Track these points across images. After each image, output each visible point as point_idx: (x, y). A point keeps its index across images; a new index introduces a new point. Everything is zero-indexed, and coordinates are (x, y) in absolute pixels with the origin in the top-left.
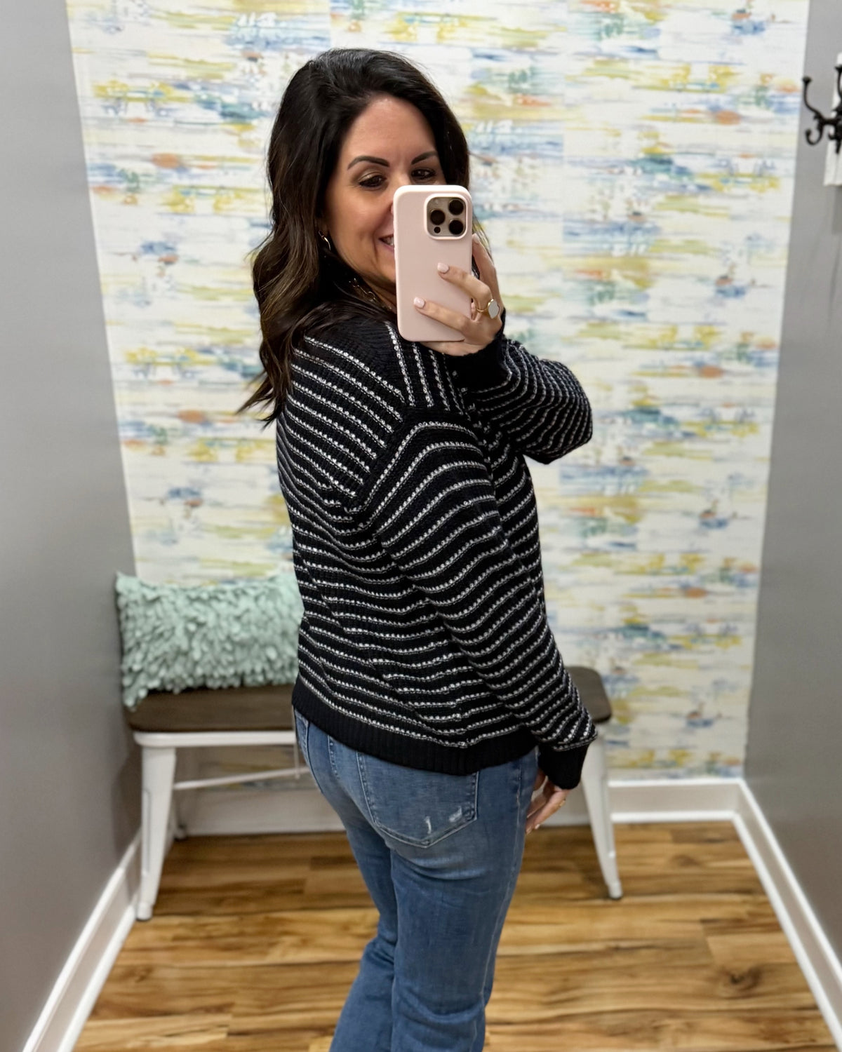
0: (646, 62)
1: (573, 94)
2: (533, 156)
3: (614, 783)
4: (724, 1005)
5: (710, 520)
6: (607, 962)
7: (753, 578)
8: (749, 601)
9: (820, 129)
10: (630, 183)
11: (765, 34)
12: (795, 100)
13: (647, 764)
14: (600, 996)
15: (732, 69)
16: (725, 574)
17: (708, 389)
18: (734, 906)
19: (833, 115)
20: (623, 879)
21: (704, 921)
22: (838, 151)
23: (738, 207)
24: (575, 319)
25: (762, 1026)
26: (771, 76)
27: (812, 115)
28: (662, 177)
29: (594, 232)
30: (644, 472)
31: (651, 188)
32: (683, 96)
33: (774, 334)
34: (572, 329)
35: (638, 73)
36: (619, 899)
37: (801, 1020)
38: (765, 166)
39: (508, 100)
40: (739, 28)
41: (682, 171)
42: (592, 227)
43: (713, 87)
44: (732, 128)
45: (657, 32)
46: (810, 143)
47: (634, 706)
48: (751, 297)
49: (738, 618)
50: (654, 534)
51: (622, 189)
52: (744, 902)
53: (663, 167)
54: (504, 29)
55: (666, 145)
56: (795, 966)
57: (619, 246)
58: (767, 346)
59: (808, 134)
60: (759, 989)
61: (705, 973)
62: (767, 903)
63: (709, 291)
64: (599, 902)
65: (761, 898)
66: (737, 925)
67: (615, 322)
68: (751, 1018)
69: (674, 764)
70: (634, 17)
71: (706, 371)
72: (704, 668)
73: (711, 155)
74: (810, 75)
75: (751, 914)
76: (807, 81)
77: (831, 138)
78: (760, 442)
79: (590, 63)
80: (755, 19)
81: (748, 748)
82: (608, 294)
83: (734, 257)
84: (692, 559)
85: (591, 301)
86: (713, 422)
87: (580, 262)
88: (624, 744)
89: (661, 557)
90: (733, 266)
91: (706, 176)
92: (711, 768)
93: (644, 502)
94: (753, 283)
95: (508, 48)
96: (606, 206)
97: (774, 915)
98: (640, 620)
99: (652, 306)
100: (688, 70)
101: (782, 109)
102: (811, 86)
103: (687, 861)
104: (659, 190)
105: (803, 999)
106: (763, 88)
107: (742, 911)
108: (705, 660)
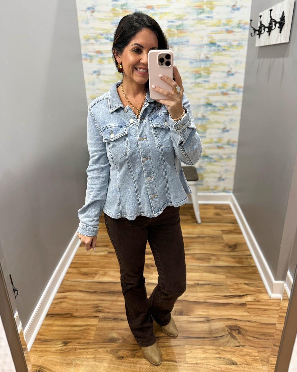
0: (210, 20)
1: (192, 29)
2: (182, 45)
3: (199, 194)
4: (227, 254)
5: (225, 130)
6: (197, 240)
7: (236, 144)
8: (234, 150)
9: (255, 32)
10: (206, 50)
11: (241, 10)
12: (248, 26)
13: (207, 189)
14: (195, 249)
15: (232, 20)
16: (228, 143)
17: (225, 98)
18: (230, 227)
19: (258, 29)
20: (201, 218)
21: (222, 231)
22: (259, 37)
23: (233, 54)
24: (192, 83)
25: (237, 260)
26: (241, 21)
27: (252, 29)
28: (213, 48)
29: (197, 62)
30: (208, 119)
31: (211, 51)
32: (219, 27)
33: (242, 84)
34: (191, 86)
35: (208, 23)
36: (200, 224)
37: (247, 259)
38: (240, 43)
39: (176, 32)
40: (234, 9)
41: (219, 46)
42: (196, 61)
43: (227, 25)
44: (231, 34)
45: (213, 12)
46: (252, 36)
47: (205, 175)
48: (236, 75)
49: (232, 154)
50: (210, 134)
51: (204, 51)
52: (232, 226)
53: (214, 45)
54: (176, 15)
55: (214, 40)
56: (245, 244)
57: (203, 65)
58: (240, 87)
59: (251, 34)
60: (236, 250)
61: (222, 245)
62: (238, 227)
63: (225, 74)
64: (195, 224)
65: (237, 225)
66: (230, 232)
67: (201, 83)
68: (234, 257)
69: (214, 190)
70: (206, 9)
71: (224, 94)
72: (222, 166)
73: (226, 41)
74: (252, 19)
75: (235, 229)
76: (251, 21)
77: (257, 34)
78: (238, 111)
79: (196, 21)
80: (238, 7)
81: (234, 186)
82: (200, 76)
83: (231, 66)
84: (220, 140)
85: (196, 79)
86: (226, 106)
87: (193, 70)
88: (202, 185)
89: (212, 139)
90: (231, 68)
91: (225, 47)
92: (224, 191)
93: (208, 126)
94: (236, 72)
95: (176, 19)
96: (200, 56)
97: (240, 230)
98: (206, 155)
99: (211, 79)
100: (220, 21)
101: (244, 29)
102: (252, 22)
103: (218, 214)
104: (213, 51)
105: (247, 253)
106: (239, 24)
107: (232, 228)
108: (223, 164)
